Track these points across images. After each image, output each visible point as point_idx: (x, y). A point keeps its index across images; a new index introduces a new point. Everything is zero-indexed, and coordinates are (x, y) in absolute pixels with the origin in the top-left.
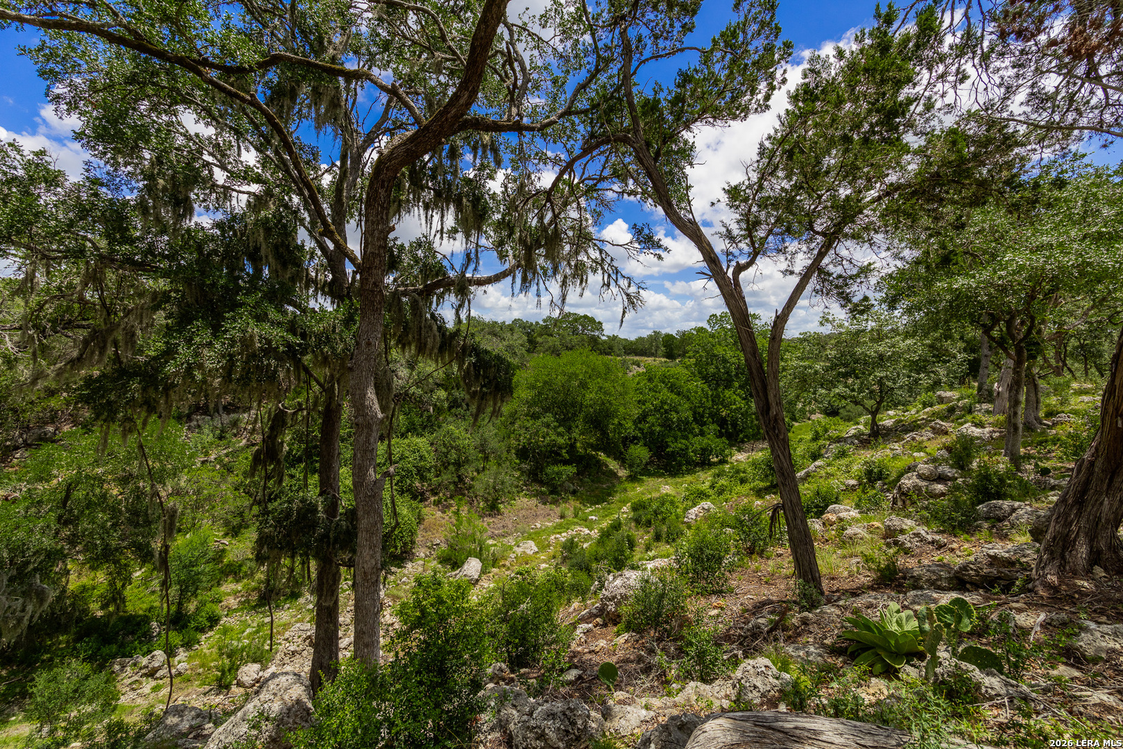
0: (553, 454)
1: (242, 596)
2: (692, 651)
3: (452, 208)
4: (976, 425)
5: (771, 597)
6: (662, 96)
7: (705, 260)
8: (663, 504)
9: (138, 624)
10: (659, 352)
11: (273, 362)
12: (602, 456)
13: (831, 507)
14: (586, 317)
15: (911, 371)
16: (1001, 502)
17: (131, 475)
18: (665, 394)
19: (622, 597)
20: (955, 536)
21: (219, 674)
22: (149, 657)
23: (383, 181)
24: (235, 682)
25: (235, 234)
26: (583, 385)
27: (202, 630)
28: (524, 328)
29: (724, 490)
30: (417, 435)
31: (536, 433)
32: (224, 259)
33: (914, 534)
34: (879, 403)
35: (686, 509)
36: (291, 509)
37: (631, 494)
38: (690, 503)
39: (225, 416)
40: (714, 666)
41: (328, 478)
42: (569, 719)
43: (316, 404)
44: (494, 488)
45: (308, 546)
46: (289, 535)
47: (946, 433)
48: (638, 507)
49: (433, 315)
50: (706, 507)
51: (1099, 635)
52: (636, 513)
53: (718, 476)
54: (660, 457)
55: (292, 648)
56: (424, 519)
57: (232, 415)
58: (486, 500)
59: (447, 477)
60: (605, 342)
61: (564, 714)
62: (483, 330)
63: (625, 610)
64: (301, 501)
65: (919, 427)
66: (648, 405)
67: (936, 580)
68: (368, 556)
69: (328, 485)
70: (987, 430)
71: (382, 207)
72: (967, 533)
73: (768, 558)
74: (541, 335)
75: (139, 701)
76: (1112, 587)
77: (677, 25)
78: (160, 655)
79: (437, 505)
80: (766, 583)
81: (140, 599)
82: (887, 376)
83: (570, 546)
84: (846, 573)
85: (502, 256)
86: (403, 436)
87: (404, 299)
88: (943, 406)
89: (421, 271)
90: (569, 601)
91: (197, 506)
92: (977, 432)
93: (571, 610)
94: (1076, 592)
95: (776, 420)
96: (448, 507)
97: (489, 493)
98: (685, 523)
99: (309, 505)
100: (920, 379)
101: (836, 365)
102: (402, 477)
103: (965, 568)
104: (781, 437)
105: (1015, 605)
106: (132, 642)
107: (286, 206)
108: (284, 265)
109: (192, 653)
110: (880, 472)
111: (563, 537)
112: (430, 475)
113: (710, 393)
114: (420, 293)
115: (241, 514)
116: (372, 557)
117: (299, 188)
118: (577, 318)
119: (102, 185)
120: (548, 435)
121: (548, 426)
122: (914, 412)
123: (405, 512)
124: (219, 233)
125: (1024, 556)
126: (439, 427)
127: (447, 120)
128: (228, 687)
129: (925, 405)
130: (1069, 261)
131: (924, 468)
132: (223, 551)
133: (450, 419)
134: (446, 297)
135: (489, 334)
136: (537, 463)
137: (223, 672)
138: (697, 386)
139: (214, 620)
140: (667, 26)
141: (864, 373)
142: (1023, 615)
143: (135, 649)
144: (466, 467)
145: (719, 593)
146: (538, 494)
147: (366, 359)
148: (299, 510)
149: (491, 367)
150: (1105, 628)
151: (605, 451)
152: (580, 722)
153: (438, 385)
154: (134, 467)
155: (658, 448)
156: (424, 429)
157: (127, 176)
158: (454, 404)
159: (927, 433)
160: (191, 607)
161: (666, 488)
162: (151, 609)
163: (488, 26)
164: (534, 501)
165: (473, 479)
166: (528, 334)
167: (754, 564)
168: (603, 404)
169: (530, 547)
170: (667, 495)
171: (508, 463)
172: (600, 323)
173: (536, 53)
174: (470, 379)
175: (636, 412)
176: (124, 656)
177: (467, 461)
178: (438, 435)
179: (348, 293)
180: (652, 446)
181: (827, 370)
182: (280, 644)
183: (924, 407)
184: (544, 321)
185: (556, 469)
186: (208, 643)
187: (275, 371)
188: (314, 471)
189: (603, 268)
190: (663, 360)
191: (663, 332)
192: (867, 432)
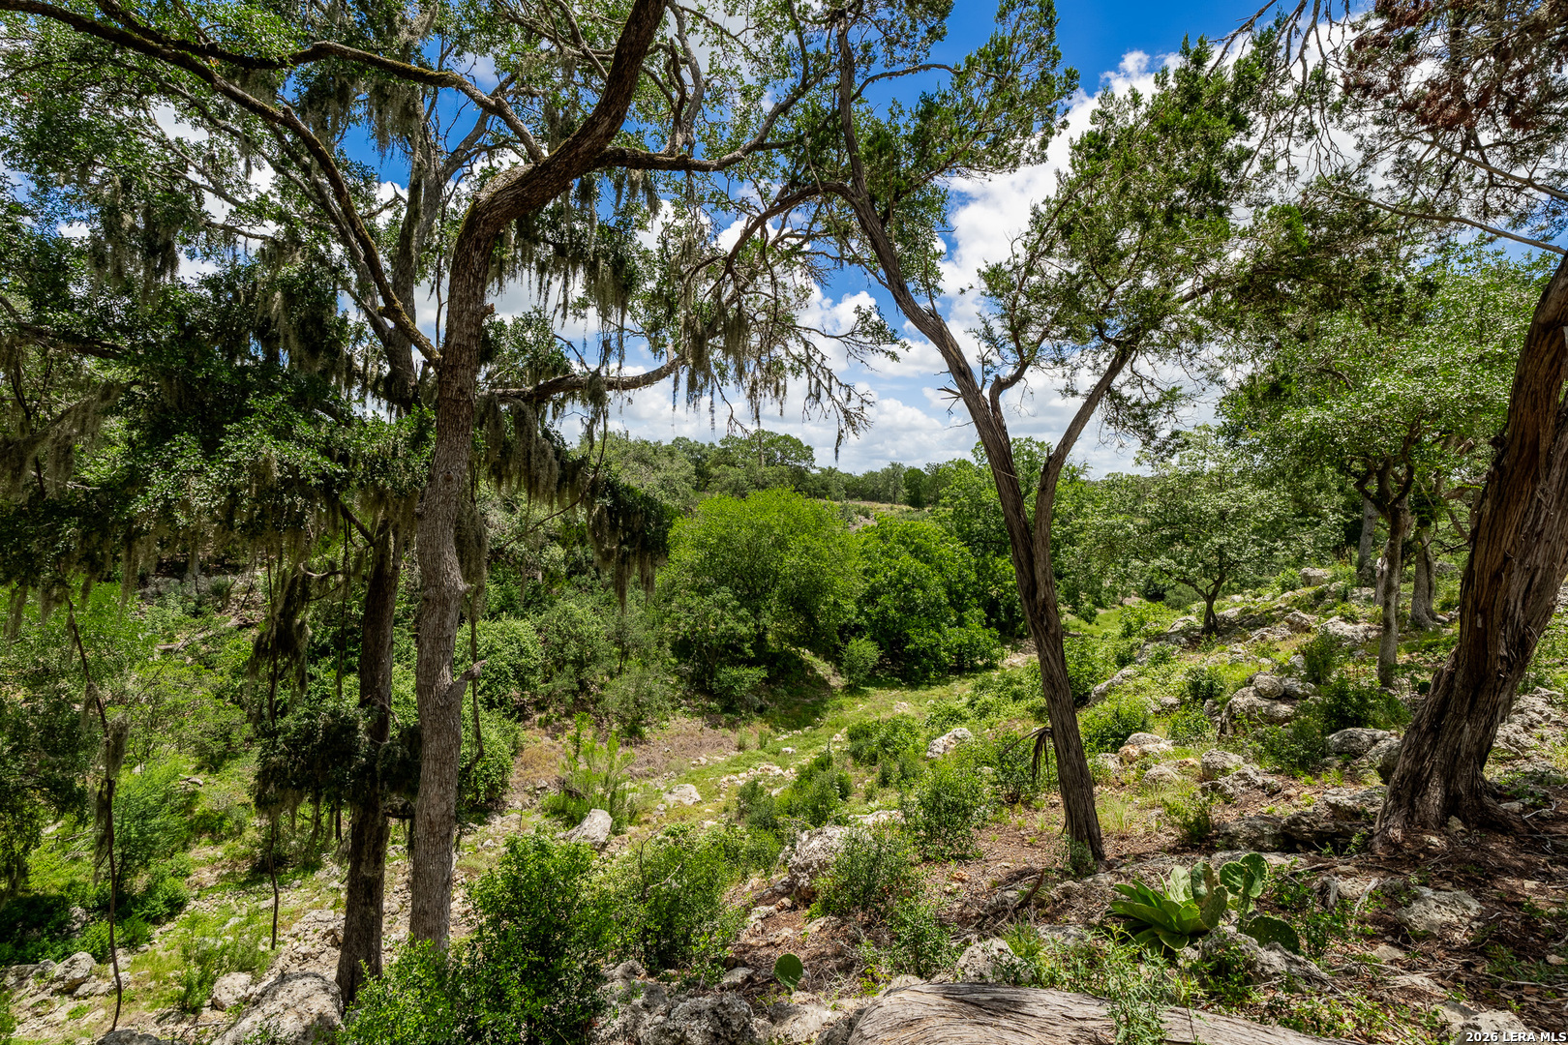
0: (730, 651)
1: (223, 867)
2: (906, 933)
3: (581, 274)
4: (1346, 619)
5: (1034, 865)
6: (901, 121)
7: (951, 371)
8: (896, 730)
9: (50, 911)
10: (900, 496)
11: (299, 500)
12: (807, 655)
13: (1133, 736)
14: (787, 438)
15: (1263, 537)
16: (1360, 730)
17: (46, 671)
18: (906, 561)
19: (820, 866)
20: (1294, 778)
21: (183, 989)
22: (66, 962)
23: (479, 240)
24: (208, 1002)
25: (237, 298)
26: (781, 544)
27: (156, 921)
28: (692, 452)
29: (988, 710)
30: (516, 616)
31: (705, 617)
32: (217, 335)
33: (1239, 775)
34: (1218, 583)
35: (930, 738)
36: (315, 727)
37: (848, 714)
38: (937, 729)
39: (202, 579)
40: (935, 954)
41: (375, 680)
42: (720, 1019)
43: (358, 564)
44: (636, 701)
45: (341, 784)
46: (310, 766)
47: (1308, 630)
48: (858, 734)
49: (546, 434)
50: (959, 735)
51: (1433, 904)
52: (855, 743)
53: (982, 688)
54: (894, 658)
55: (303, 949)
56: (522, 749)
57: (215, 578)
58: (623, 720)
59: (562, 682)
60: (816, 478)
61: (714, 1012)
62: (625, 453)
63: (823, 883)
64: (332, 715)
65: (1273, 620)
66: (880, 577)
67: (1258, 838)
68: (435, 798)
69: (373, 691)
70: (1361, 626)
71: (476, 278)
72: (1310, 774)
73: (1037, 810)
74: (717, 464)
75: (47, 1033)
76: (1469, 844)
77: (922, 28)
78: (84, 959)
79: (544, 727)
80: (1031, 844)
81: (52, 870)
82: (1229, 544)
83: (751, 793)
84: (1142, 831)
85: (657, 347)
86: (493, 616)
87: (504, 407)
88: (1310, 590)
89: (530, 365)
90: (745, 875)
91: (153, 723)
92: (1347, 629)
93: (747, 888)
94: (1421, 851)
95: (1045, 607)
96: (562, 729)
97: (627, 709)
98: (927, 759)
99: (343, 720)
100: (1276, 550)
101: (1158, 525)
102: (491, 682)
103: (1295, 821)
104: (1052, 631)
105: (1342, 868)
106: (38, 940)
107: (322, 260)
108: (313, 351)
109: (138, 957)
110: (1211, 685)
111: (742, 779)
112: (535, 679)
113: (973, 561)
114: (528, 398)
115: (226, 737)
116: (443, 798)
117: (344, 233)
118: (774, 440)
119: (25, 213)
120: (722, 619)
121: (723, 606)
122: (1270, 598)
123: (494, 737)
124: (209, 294)
125: (1372, 804)
126: (552, 604)
127: (577, 155)
128: (196, 1010)
129: (1285, 587)
130: (1454, 392)
131: (1265, 680)
132: (194, 794)
133: (569, 592)
134: (568, 404)
135: (636, 459)
136: (705, 663)
137: (190, 988)
138: (953, 550)
139: (176, 905)
140: (907, 27)
141: (1197, 538)
142: (1349, 881)
143: (43, 950)
144: (593, 667)
145: (962, 859)
146: (705, 713)
147: (443, 502)
148: (327, 728)
149: (635, 513)
150: (1443, 896)
151: (811, 646)
152: (735, 1022)
153: (552, 538)
154: (53, 658)
155: (892, 643)
156: (527, 606)
157: (63, 200)
158: (576, 569)
159: (1282, 629)
160: (139, 883)
161: (901, 705)
162: (72, 885)
163: (640, 28)
164: (698, 723)
165: (602, 687)
166: (697, 462)
167: (1017, 817)
168: (811, 572)
169: (690, 793)
170: (903, 716)
171: (659, 663)
172: (809, 448)
173: (718, 49)
174: (602, 532)
175: (861, 587)
176: (23, 961)
177: (594, 658)
178: (551, 615)
179: (415, 395)
180: (884, 640)
181: (1144, 530)
182: (284, 942)
183: (1284, 591)
184: (723, 442)
185: (735, 673)
186: (165, 941)
187: (302, 514)
188: (351, 669)
189: (809, 371)
190: (905, 508)
191: (907, 465)
192: (1201, 625)
